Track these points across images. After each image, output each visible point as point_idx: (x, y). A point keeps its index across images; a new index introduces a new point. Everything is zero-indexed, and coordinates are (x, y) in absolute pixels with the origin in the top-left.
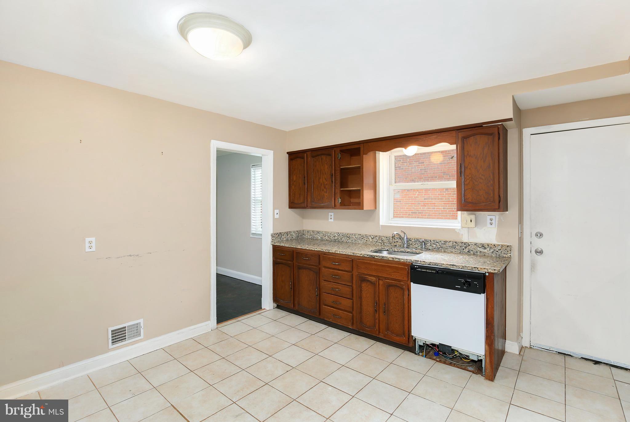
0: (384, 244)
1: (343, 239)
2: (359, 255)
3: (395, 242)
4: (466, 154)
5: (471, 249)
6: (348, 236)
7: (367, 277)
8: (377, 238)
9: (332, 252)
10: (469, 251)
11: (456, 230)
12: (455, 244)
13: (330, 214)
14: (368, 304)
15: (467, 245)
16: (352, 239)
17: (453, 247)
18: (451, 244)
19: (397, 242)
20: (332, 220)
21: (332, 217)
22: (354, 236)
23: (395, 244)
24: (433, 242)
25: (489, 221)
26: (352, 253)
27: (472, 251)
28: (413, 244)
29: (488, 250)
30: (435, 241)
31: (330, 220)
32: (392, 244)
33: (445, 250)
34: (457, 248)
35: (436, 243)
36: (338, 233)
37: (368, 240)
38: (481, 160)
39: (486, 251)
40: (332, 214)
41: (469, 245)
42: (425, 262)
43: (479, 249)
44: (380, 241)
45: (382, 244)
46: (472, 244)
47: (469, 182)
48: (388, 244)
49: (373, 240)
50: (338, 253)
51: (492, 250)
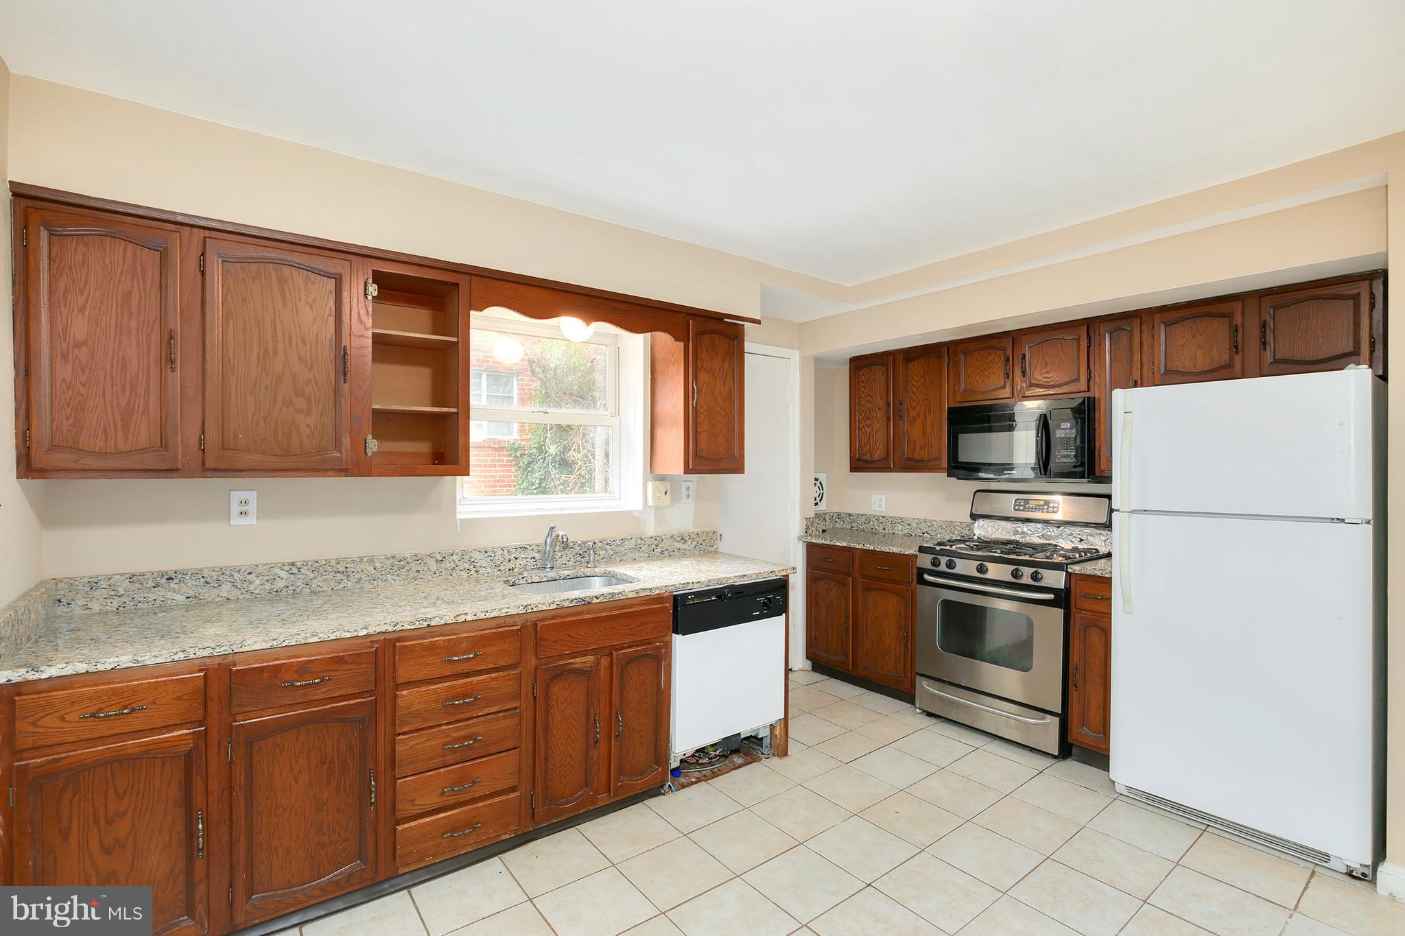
0: (476, 571)
1: (315, 581)
2: (545, 608)
3: (510, 561)
4: (700, 365)
5: (666, 547)
6: (341, 569)
7: (572, 661)
8: (455, 557)
9: (443, 622)
10: (662, 553)
11: (634, 514)
12: (639, 541)
13: (236, 496)
14: (569, 736)
15: (658, 540)
16: (358, 576)
17: (638, 548)
18: (632, 544)
19: (517, 559)
20: (251, 520)
21: (252, 507)
22: (365, 566)
23: (510, 565)
24: (600, 545)
25: (684, 492)
26: (522, 608)
27: (667, 550)
28: (557, 558)
29: (689, 544)
30: (604, 542)
31: (236, 521)
32: (501, 568)
33: (623, 558)
34: (643, 549)
35: (606, 546)
36: (293, 564)
37: (425, 568)
38: (720, 380)
39: (686, 546)
40: (252, 496)
41: (662, 540)
42: (700, 582)
43: (676, 544)
44: (467, 566)
45: (473, 572)
46: (667, 537)
47: (704, 420)
48: (489, 570)
49: (443, 565)
50: (469, 618)
51: (694, 543)
